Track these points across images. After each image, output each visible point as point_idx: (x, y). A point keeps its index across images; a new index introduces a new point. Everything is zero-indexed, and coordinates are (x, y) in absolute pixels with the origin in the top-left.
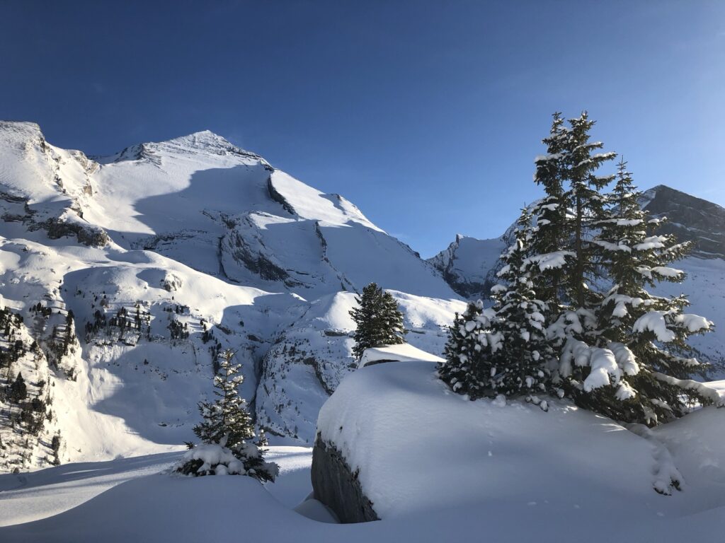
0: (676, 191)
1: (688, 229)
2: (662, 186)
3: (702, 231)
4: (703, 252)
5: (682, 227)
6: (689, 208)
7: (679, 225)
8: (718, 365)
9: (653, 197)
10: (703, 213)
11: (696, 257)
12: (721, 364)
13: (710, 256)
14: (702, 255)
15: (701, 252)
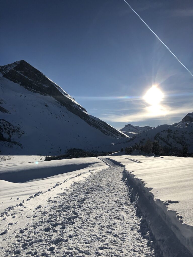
0: (28, 64)
1: (30, 80)
2: (23, 60)
3: (35, 81)
4: (34, 90)
5: (28, 79)
6: (31, 71)
7: (27, 77)
8: (17, 130)
9: (19, 64)
10: (36, 75)
11: (30, 91)
12: (18, 129)
13: (36, 91)
14: (33, 91)
15: (33, 89)
